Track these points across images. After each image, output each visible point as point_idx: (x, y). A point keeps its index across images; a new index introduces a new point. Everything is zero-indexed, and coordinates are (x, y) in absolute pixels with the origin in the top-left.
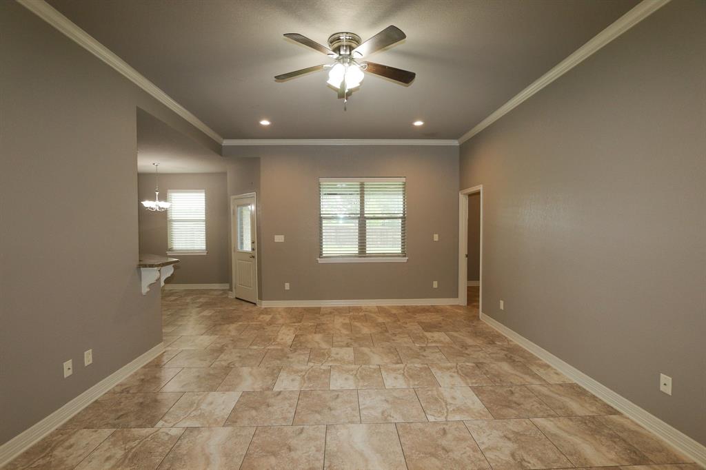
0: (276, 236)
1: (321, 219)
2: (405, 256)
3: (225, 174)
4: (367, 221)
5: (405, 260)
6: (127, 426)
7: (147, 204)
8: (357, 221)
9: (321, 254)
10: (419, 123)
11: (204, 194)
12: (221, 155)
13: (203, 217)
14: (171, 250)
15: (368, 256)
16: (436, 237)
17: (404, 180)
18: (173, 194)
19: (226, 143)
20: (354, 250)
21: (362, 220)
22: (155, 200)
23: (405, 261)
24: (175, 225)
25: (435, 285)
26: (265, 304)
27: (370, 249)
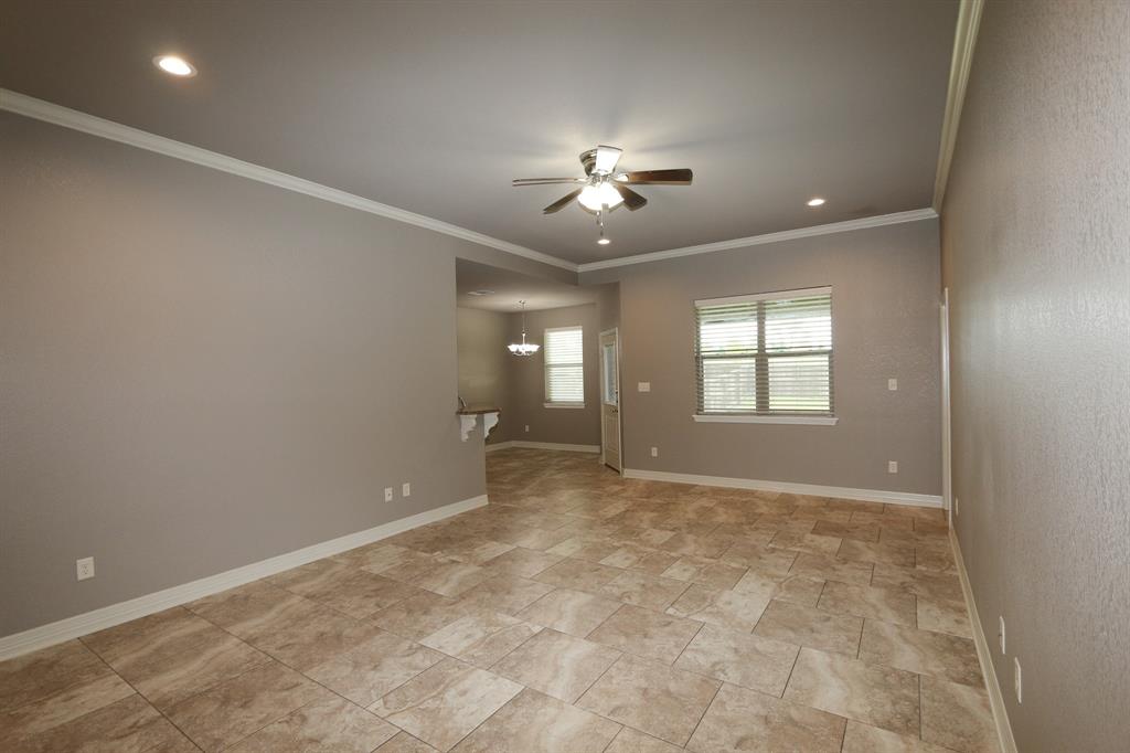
0: (640, 384)
1: (699, 359)
2: (833, 416)
3: (594, 304)
4: (770, 360)
5: (832, 421)
6: (417, 549)
7: (513, 348)
8: (753, 361)
9: (700, 410)
10: (816, 202)
11: (581, 332)
12: (576, 284)
13: (580, 359)
14: (549, 401)
15: (771, 414)
16: (893, 384)
17: (828, 290)
18: (551, 334)
19: (581, 269)
20: (750, 403)
21: (762, 357)
22: (521, 343)
23: (833, 424)
24: (554, 371)
25: (893, 467)
26: (628, 473)
27: (776, 403)
